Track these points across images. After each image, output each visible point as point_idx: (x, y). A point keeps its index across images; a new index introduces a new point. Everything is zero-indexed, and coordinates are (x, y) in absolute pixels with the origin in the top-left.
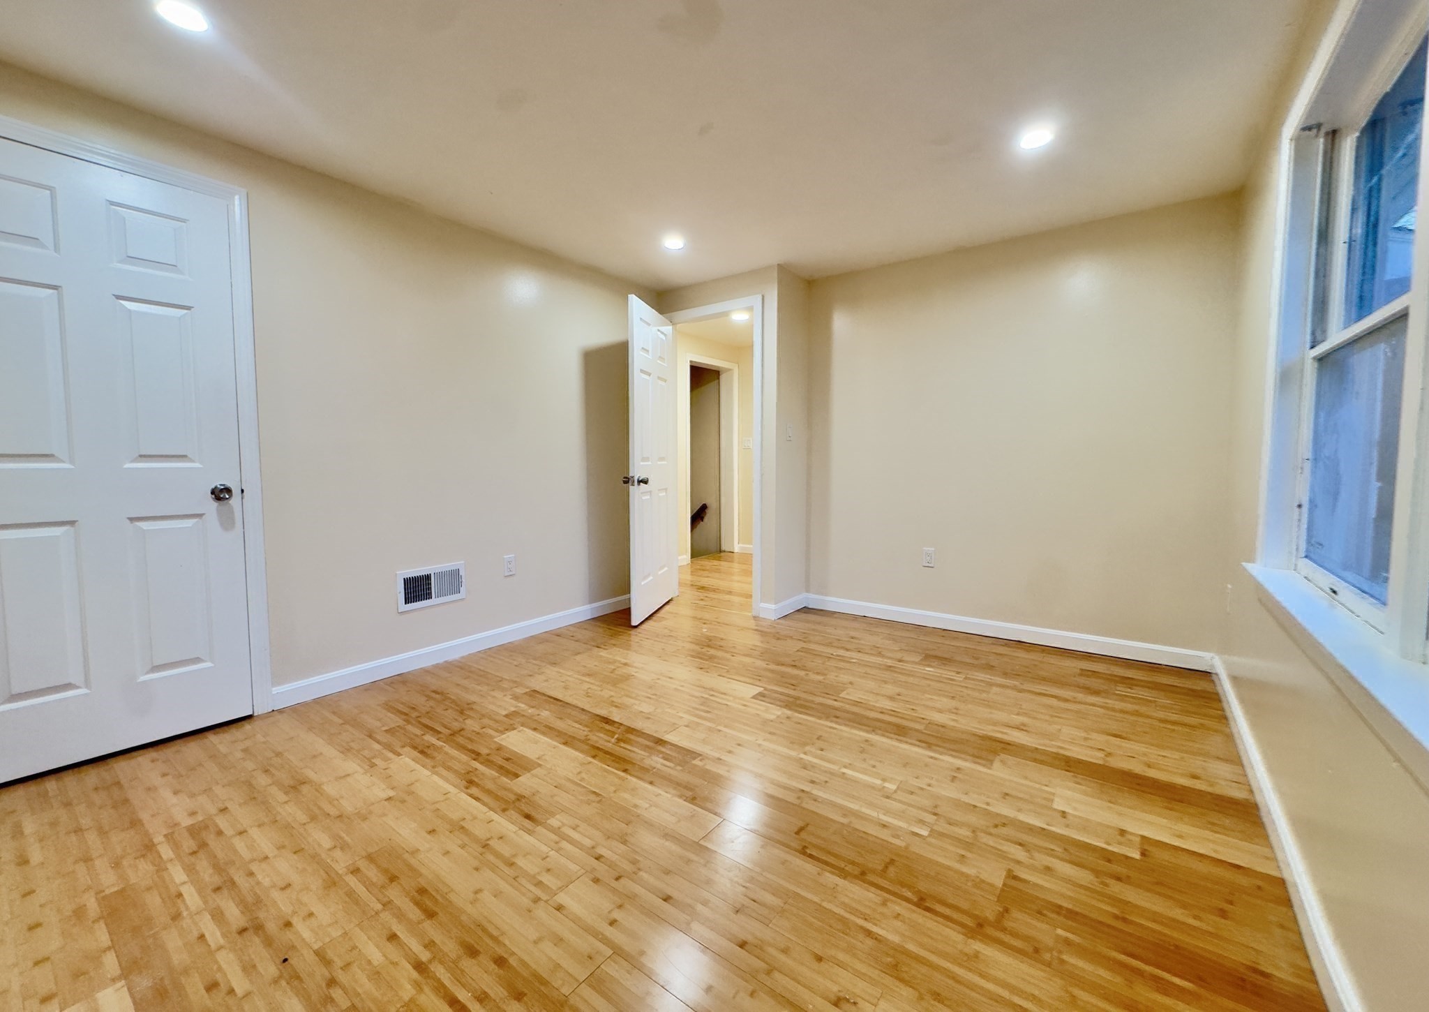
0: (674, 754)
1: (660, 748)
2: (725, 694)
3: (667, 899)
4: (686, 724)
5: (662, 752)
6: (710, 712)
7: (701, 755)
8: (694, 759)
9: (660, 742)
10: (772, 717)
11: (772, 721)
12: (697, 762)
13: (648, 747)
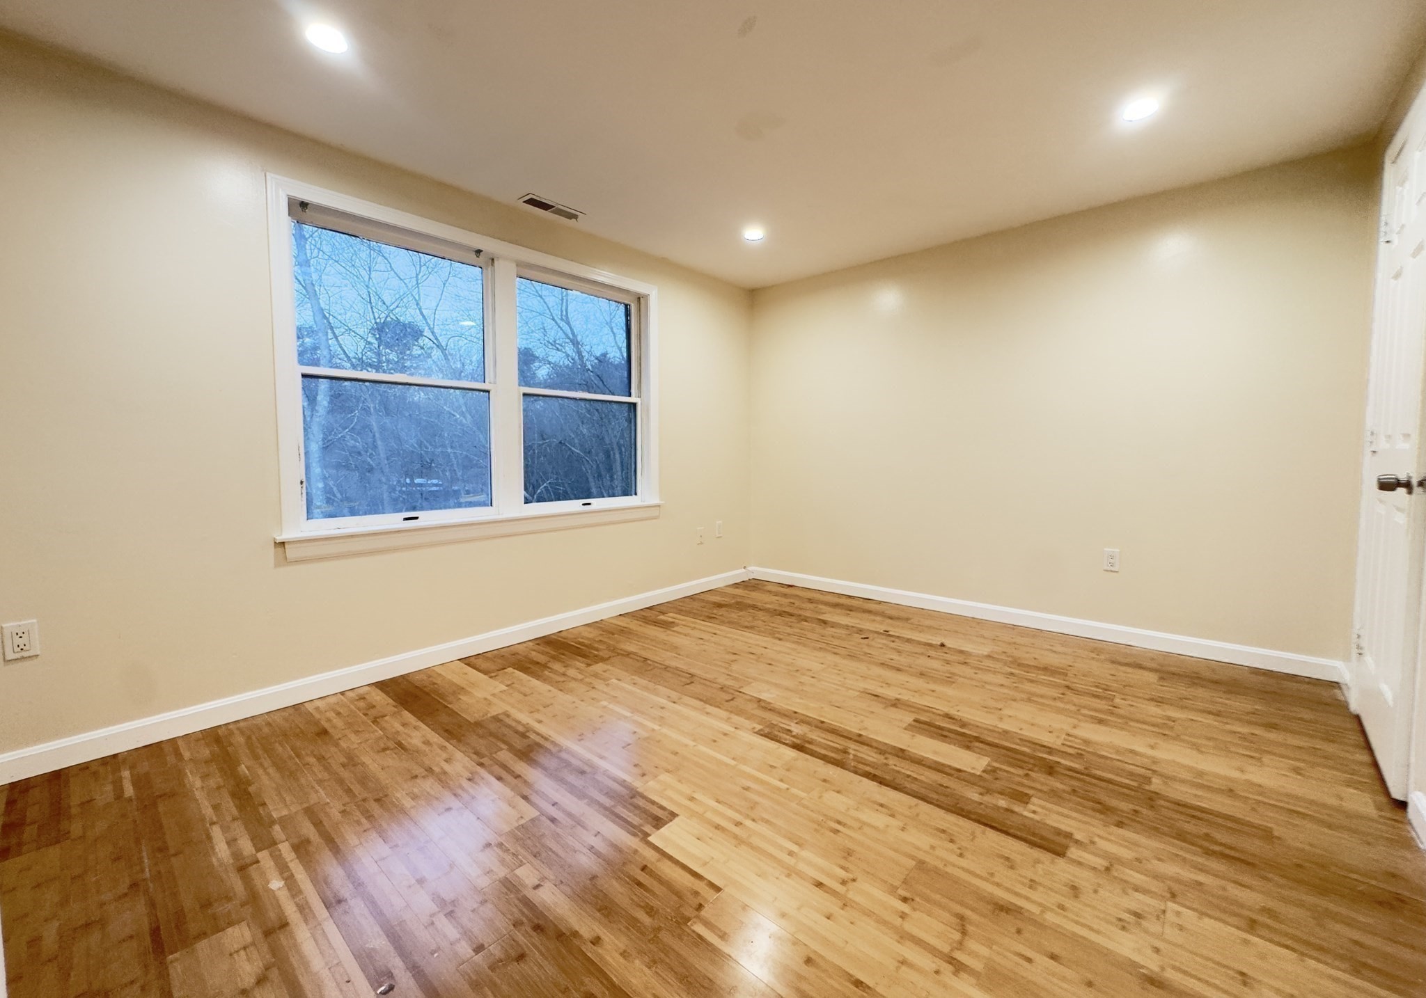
0: (781, 734)
1: (798, 742)
2: (718, 827)
3: (770, 664)
4: (774, 770)
5: (794, 736)
6: (744, 788)
7: (755, 733)
8: (761, 730)
9: (799, 748)
10: (664, 777)
11: (668, 771)
12: (759, 727)
13: (810, 743)
